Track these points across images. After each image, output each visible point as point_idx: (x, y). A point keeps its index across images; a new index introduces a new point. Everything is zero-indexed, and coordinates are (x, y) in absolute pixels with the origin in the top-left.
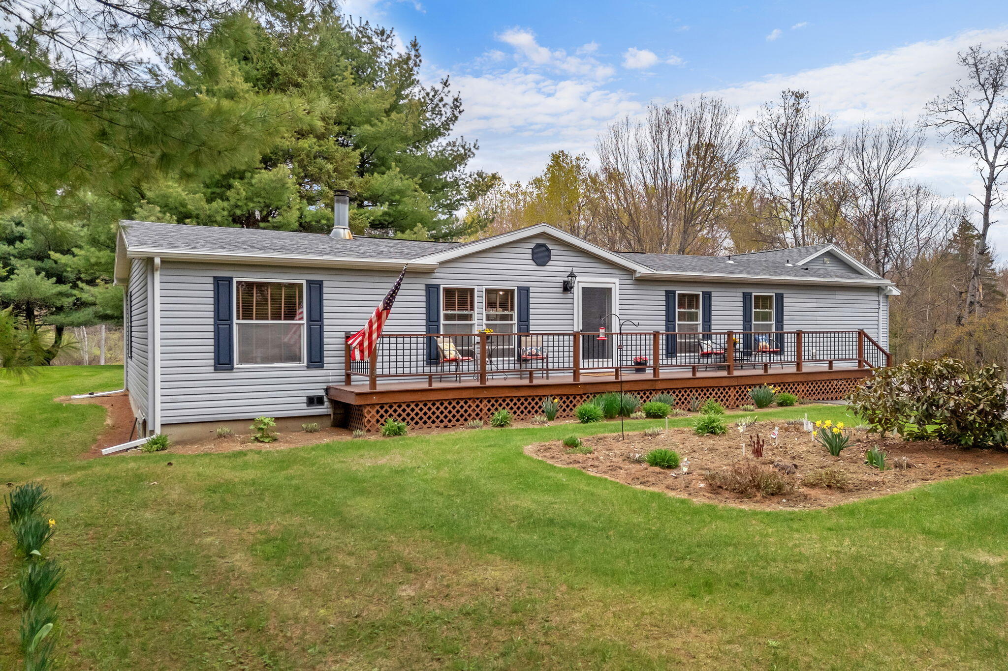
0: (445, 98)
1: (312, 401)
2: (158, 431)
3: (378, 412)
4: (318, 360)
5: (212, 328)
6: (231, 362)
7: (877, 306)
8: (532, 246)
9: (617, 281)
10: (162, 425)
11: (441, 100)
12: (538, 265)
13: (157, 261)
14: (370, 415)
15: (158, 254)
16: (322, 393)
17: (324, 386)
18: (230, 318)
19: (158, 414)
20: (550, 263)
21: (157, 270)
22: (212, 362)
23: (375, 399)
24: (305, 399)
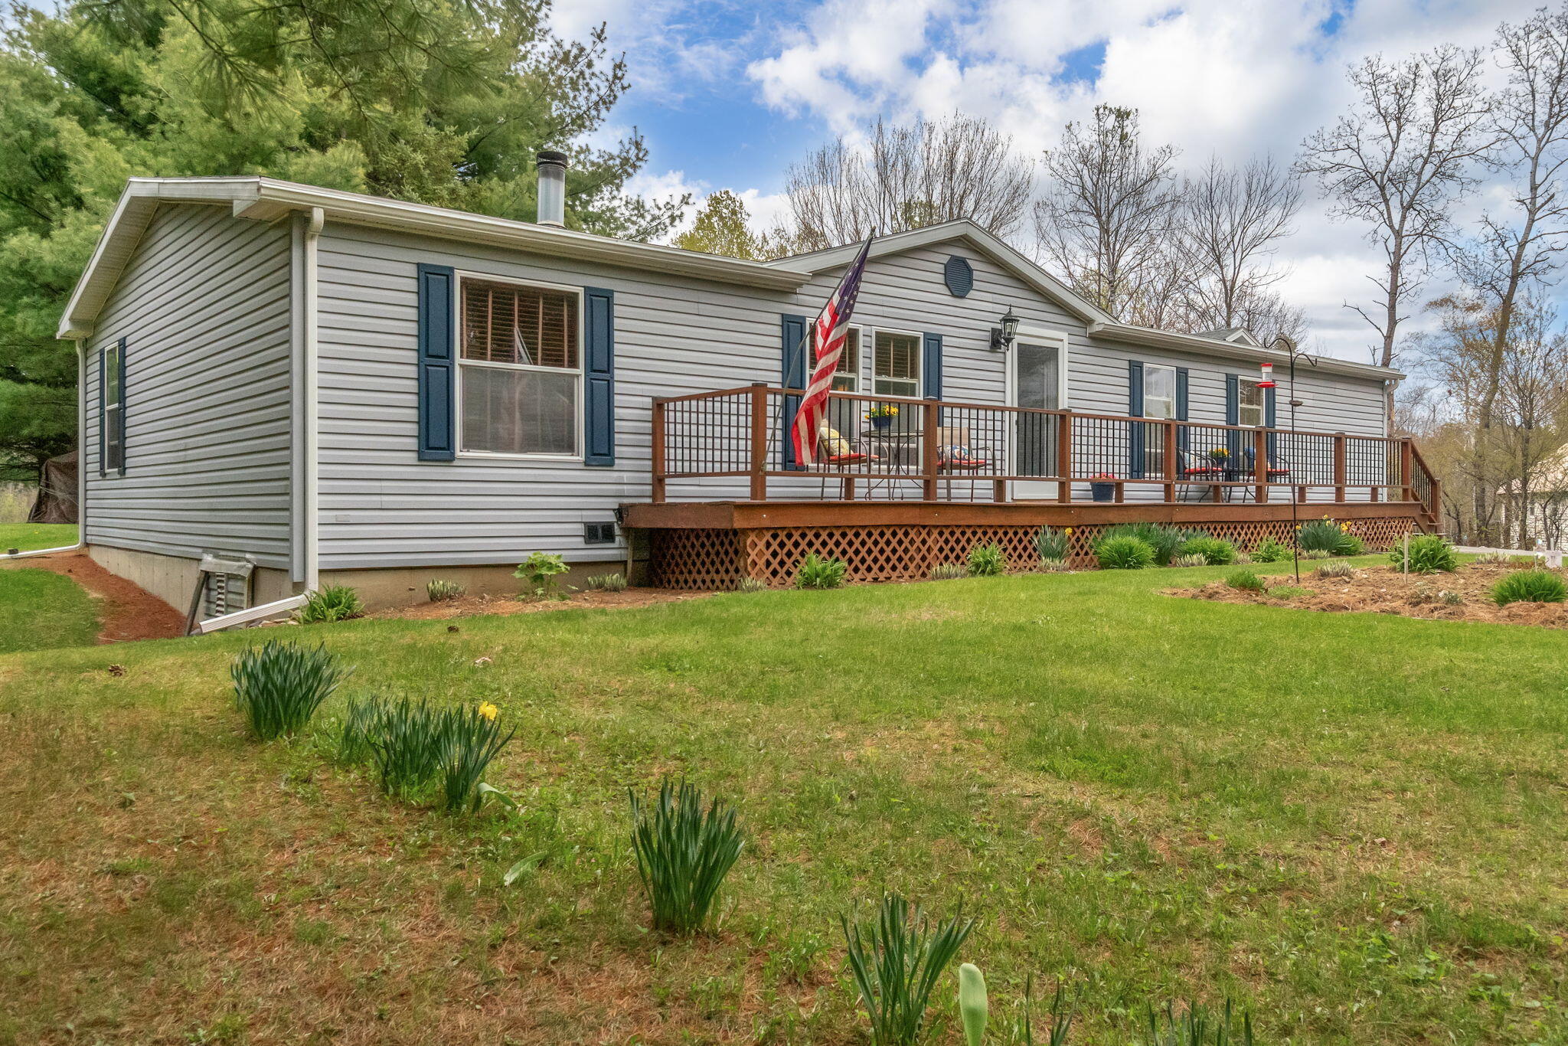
0: (596, 62)
1: (597, 533)
2: (313, 583)
3: (768, 545)
4: (606, 451)
5: (412, 371)
6: (449, 446)
7: (1380, 411)
8: (945, 259)
9: (1064, 336)
10: (321, 571)
11: (590, 65)
12: (953, 295)
13: (318, 216)
14: (756, 550)
15: (321, 201)
16: (610, 517)
17: (614, 503)
18: (449, 354)
19: (314, 547)
20: (972, 294)
21: (312, 237)
22: (413, 443)
23: (765, 519)
24: (580, 529)
